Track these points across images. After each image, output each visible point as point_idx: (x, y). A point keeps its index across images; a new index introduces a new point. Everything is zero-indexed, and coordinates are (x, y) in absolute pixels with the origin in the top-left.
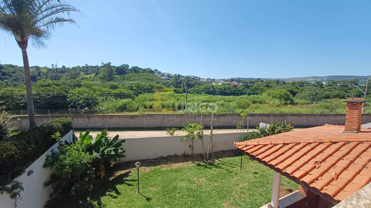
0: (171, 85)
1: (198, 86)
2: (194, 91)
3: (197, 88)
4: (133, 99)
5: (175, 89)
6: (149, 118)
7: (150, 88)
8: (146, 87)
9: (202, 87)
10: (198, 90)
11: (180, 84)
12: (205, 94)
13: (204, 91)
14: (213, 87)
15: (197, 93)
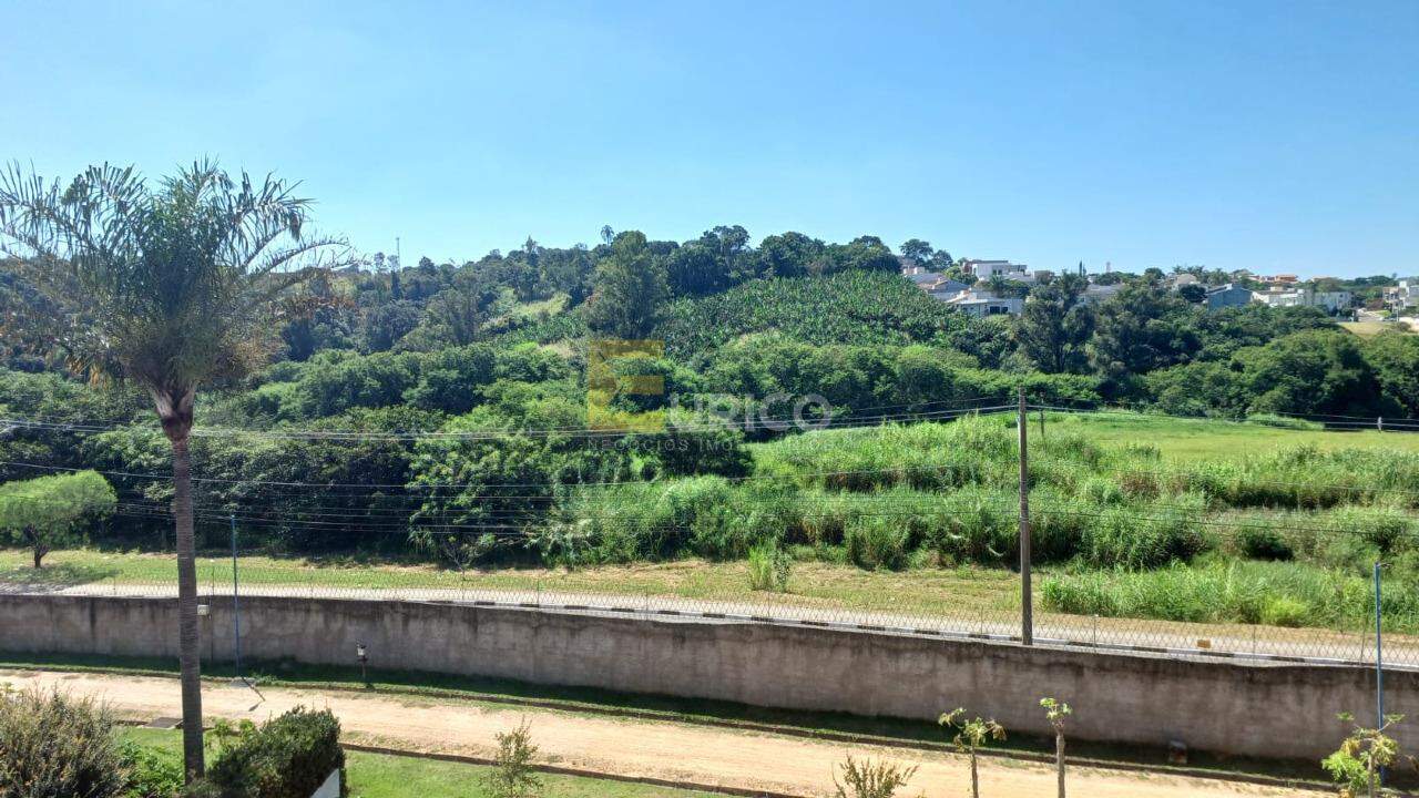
0: (1013, 347)
1: (1230, 343)
2: (1192, 387)
3: (1216, 369)
4: (737, 468)
5: (1041, 378)
6: (774, 649)
7: (861, 376)
8: (838, 376)
9: (1258, 359)
10: (1219, 381)
11: (1082, 337)
12: (1273, 417)
13: (1277, 392)
14: (1350, 357)
15: (1215, 403)
